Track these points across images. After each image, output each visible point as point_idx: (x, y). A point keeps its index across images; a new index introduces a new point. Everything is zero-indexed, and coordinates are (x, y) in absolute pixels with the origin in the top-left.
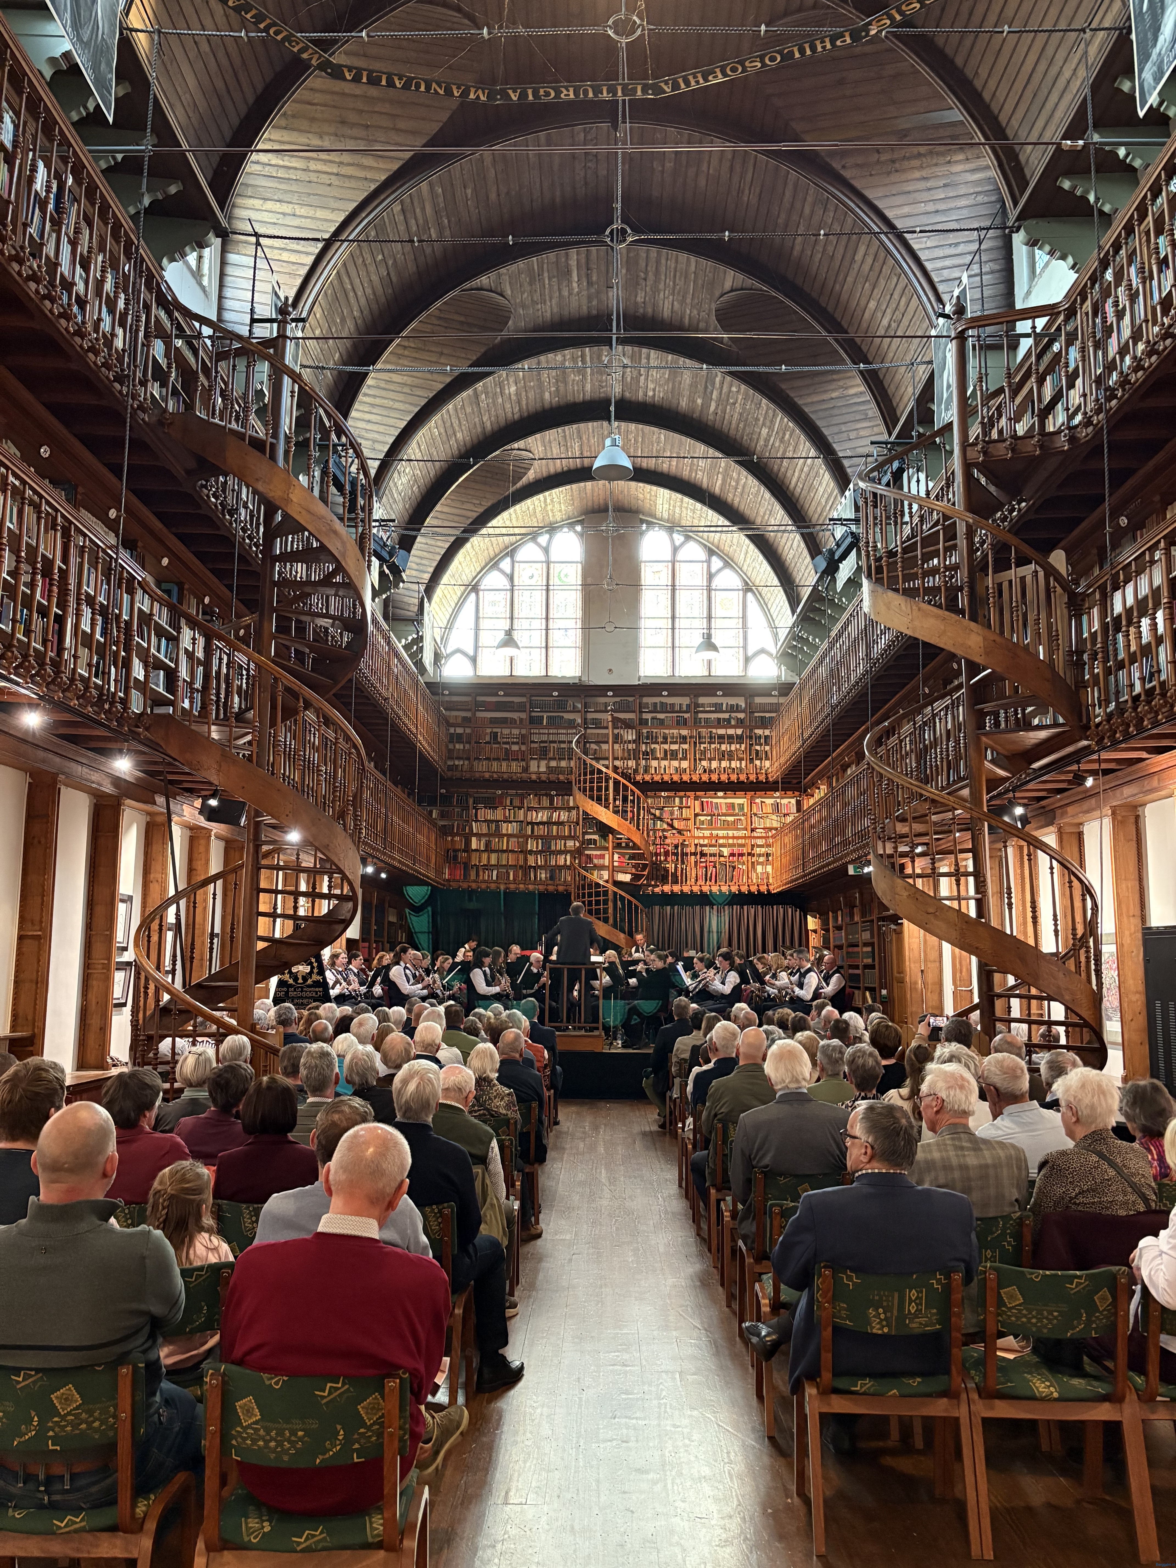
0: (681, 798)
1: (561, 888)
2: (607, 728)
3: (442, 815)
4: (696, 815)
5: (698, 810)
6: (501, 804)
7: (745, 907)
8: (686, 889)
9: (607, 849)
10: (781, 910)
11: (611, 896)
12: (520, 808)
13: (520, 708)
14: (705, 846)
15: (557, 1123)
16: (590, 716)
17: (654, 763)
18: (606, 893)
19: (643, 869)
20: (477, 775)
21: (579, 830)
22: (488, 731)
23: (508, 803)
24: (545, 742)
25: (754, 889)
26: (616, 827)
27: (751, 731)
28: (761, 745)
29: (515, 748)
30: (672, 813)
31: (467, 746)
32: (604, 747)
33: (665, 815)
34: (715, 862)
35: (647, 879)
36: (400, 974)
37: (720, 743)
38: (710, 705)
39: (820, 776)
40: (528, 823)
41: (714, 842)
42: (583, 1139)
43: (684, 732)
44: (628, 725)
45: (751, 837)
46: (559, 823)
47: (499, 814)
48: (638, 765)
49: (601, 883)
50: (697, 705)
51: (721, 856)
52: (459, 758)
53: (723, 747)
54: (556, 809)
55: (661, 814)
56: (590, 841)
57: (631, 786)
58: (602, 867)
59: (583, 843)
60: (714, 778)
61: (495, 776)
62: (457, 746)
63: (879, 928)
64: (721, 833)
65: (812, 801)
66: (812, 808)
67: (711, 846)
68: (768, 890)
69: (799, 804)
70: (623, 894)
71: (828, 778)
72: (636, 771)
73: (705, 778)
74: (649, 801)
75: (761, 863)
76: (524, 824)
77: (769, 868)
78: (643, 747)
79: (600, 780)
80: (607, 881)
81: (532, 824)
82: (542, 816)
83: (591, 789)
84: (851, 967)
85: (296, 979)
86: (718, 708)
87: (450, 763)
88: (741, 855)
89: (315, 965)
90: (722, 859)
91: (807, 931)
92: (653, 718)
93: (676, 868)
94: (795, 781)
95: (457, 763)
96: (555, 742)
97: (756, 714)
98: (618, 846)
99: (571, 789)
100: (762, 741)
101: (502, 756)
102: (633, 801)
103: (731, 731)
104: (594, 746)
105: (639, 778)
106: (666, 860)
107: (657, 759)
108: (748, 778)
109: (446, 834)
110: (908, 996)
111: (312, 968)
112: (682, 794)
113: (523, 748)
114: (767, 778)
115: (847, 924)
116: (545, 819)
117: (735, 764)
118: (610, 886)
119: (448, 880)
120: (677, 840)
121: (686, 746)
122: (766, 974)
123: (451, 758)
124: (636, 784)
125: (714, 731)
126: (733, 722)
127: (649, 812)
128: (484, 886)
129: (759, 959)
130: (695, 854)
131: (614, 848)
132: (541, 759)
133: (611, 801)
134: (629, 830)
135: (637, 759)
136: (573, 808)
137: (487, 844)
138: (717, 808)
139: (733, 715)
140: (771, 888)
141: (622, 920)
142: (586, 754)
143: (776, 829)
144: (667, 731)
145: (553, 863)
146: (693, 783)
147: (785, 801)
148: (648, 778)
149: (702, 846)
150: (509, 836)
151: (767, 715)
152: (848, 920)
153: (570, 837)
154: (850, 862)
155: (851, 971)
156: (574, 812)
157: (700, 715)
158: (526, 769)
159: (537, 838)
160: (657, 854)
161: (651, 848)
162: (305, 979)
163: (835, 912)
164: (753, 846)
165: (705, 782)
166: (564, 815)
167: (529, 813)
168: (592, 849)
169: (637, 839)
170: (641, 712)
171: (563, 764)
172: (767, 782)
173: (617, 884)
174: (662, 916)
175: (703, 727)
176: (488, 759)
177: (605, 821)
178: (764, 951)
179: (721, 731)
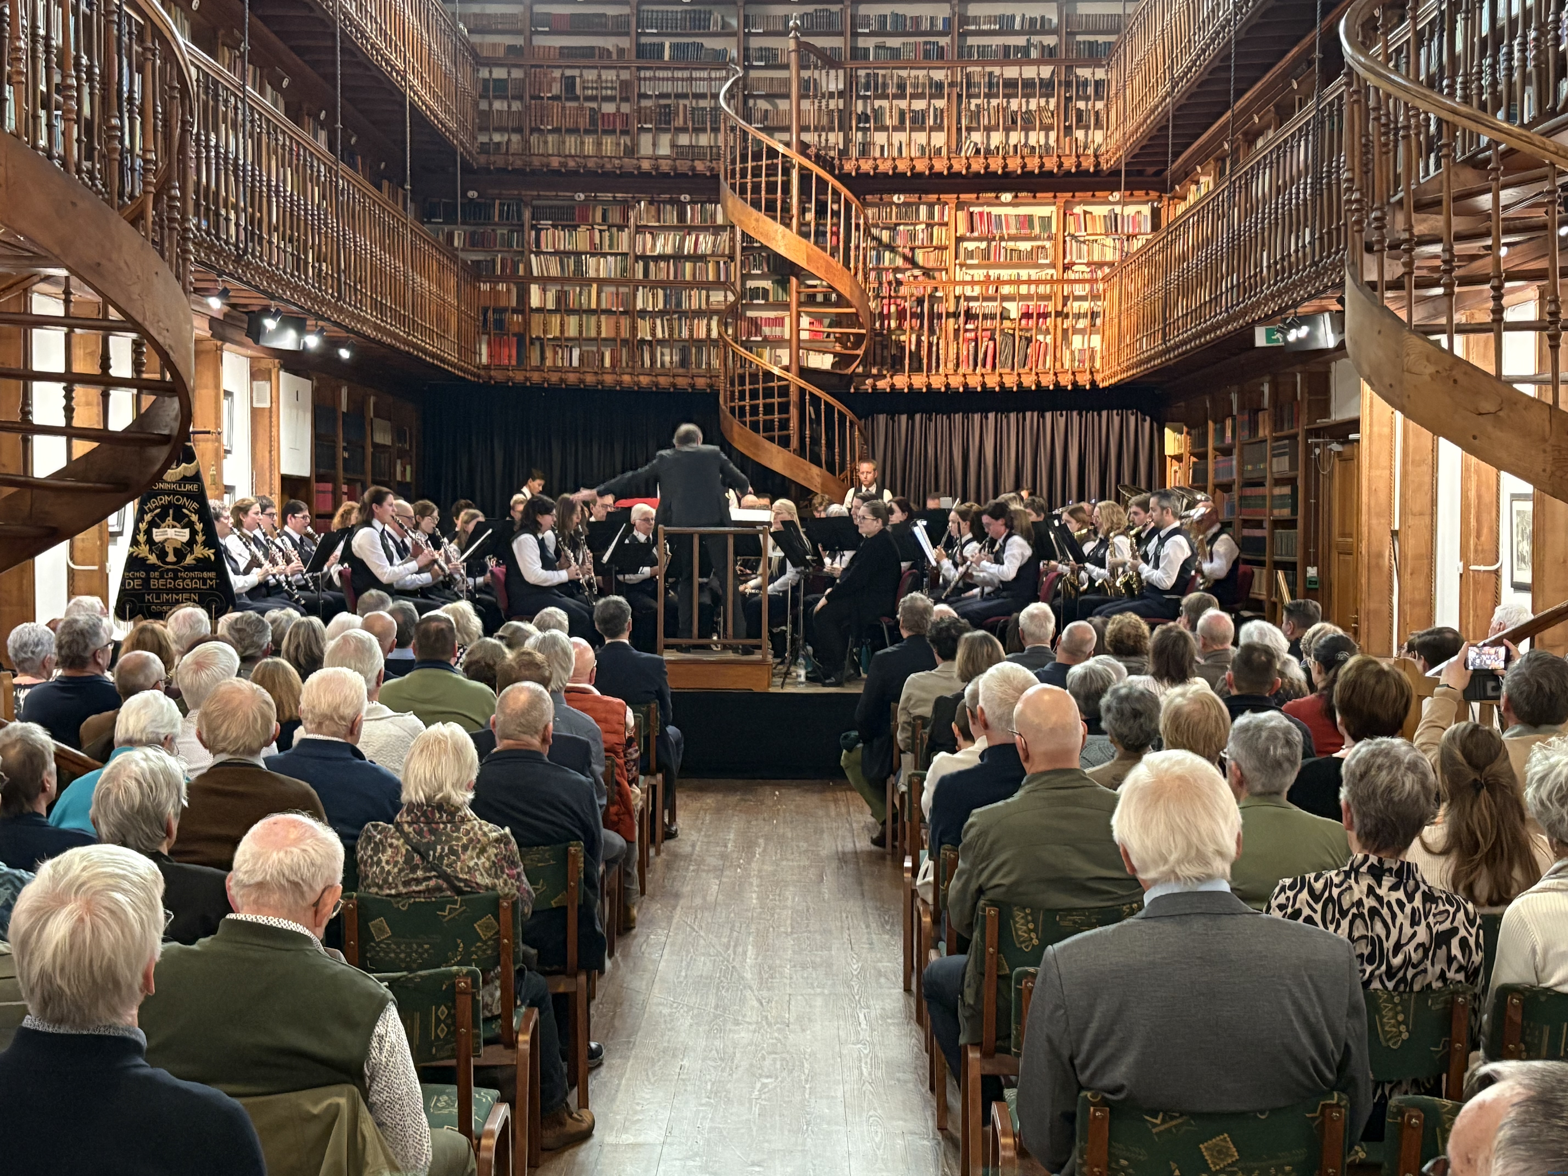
0: (931, 206)
1: (701, 383)
2: (786, 67)
3: (474, 242)
4: (959, 240)
5: (962, 230)
6: (584, 219)
7: (1048, 415)
8: (937, 382)
9: (786, 306)
10: (1116, 420)
11: (794, 396)
12: (621, 228)
13: (619, 28)
14: (976, 299)
15: (670, 835)
16: (755, 43)
17: (880, 138)
18: (784, 391)
19: (857, 345)
20: (536, 162)
21: (735, 270)
22: (557, 73)
23: (599, 218)
24: (667, 96)
25: (1065, 381)
26: (803, 263)
27: (1069, 68)
28: (1087, 99)
29: (609, 108)
30: (913, 236)
31: (516, 106)
32: (783, 105)
33: (899, 241)
34: (993, 331)
35: (864, 362)
36: (373, 544)
37: (1008, 96)
38: (990, 19)
39: (1201, 157)
40: (637, 258)
41: (991, 291)
42: (719, 871)
43: (939, 75)
44: (830, 61)
45: (1062, 281)
46: (696, 258)
47: (581, 239)
48: (847, 141)
49: (776, 371)
50: (965, 20)
51: (1004, 316)
52: (500, 129)
53: (1014, 104)
54: (690, 229)
55: (893, 238)
56: (755, 293)
57: (832, 181)
58: (777, 343)
59: (743, 295)
60: (996, 165)
61: (571, 164)
62: (498, 105)
63: (1309, 449)
64: (1005, 274)
65: (1181, 208)
66: (1181, 224)
67: (986, 299)
68: (1093, 383)
69: (1156, 214)
70: (817, 392)
71: (1217, 160)
72: (844, 153)
73: (977, 166)
74: (870, 212)
75: (1082, 332)
76: (630, 260)
77: (1096, 341)
78: (860, 106)
79: (772, 170)
80: (787, 369)
81: (645, 259)
82: (664, 244)
83: (756, 188)
84: (1246, 523)
85: (162, 554)
86: (1006, 27)
87: (483, 138)
88: (1045, 315)
89: (199, 527)
90: (1007, 324)
91: (1163, 457)
92: (877, 47)
93: (919, 342)
94: (1151, 170)
95: (497, 138)
96: (685, 96)
97: (1079, 38)
98: (811, 299)
99: (717, 190)
100: (1090, 90)
101: (584, 122)
102: (836, 214)
103: (1030, 72)
104: (763, 105)
105: (849, 167)
106: (900, 327)
107: (885, 128)
108: (1060, 165)
109: (478, 278)
110: (1364, 581)
111: (194, 533)
112: (933, 197)
113: (625, 108)
114: (1097, 164)
115: (1243, 445)
116: (669, 250)
117: (1035, 138)
118: (791, 376)
119: (487, 368)
120: (923, 288)
121: (940, 103)
122: (1085, 539)
123: (483, 129)
124: (844, 178)
125: (997, 71)
126: (1034, 54)
127: (867, 233)
128: (554, 378)
129: (1072, 513)
130: (955, 315)
131: (800, 304)
132: (659, 130)
133: (795, 211)
134: (829, 268)
135: (844, 127)
136: (723, 228)
137: (561, 297)
138: (999, 226)
139: (1035, 39)
140: (1098, 378)
141: (815, 441)
142: (748, 119)
143: (1111, 264)
144: (904, 73)
145: (685, 334)
146: (954, 175)
147: (1131, 210)
148: (866, 166)
149: (968, 299)
150: (602, 282)
151: (1101, 39)
152: (1245, 435)
153: (718, 285)
154: (1260, 321)
155: (1246, 532)
156: (725, 236)
157: (971, 41)
158: (631, 151)
159: (653, 285)
160: (882, 317)
161: (872, 305)
162: (180, 554)
163: (1220, 422)
164: (1066, 299)
165: (977, 174)
166: (706, 243)
167: (639, 238)
168: (759, 307)
169: (845, 288)
170: (855, 35)
171: (704, 140)
172: (1098, 172)
173: (806, 373)
174: (891, 436)
175: (976, 63)
176: (556, 130)
177: (782, 251)
178: (1081, 498)
179: (1011, 72)
